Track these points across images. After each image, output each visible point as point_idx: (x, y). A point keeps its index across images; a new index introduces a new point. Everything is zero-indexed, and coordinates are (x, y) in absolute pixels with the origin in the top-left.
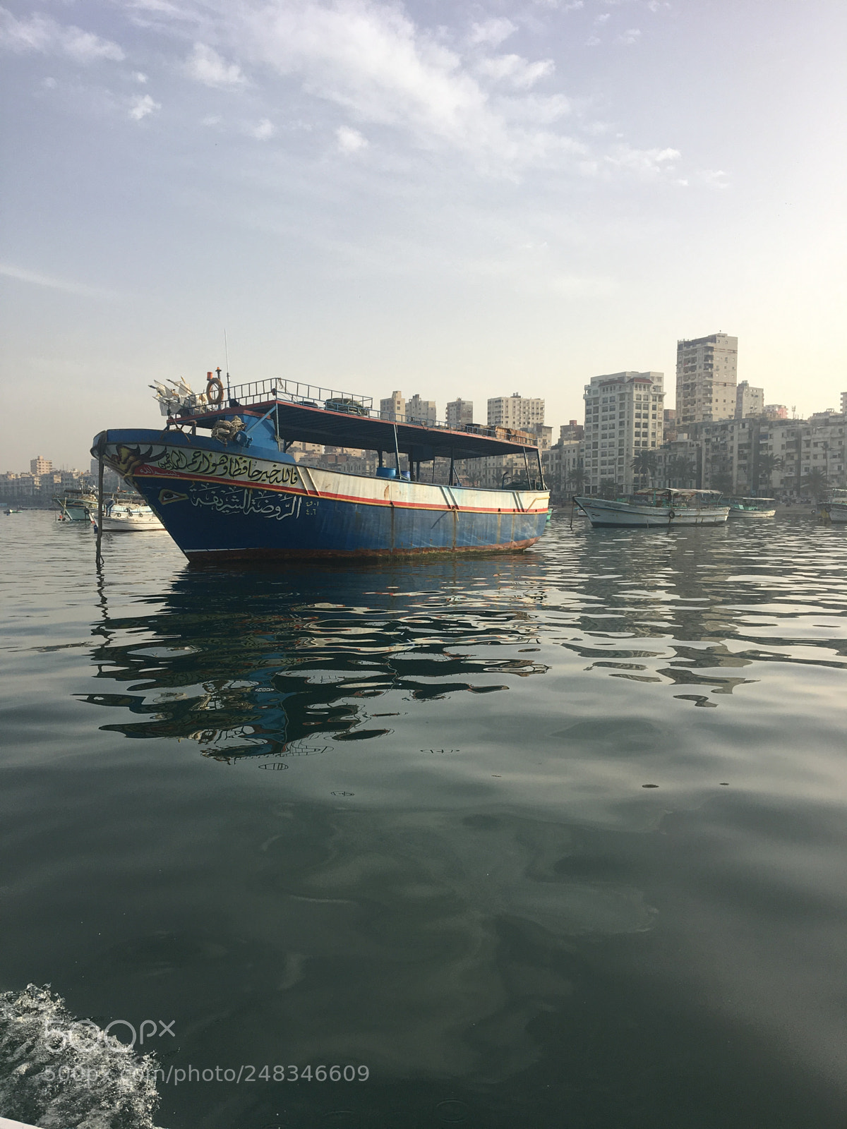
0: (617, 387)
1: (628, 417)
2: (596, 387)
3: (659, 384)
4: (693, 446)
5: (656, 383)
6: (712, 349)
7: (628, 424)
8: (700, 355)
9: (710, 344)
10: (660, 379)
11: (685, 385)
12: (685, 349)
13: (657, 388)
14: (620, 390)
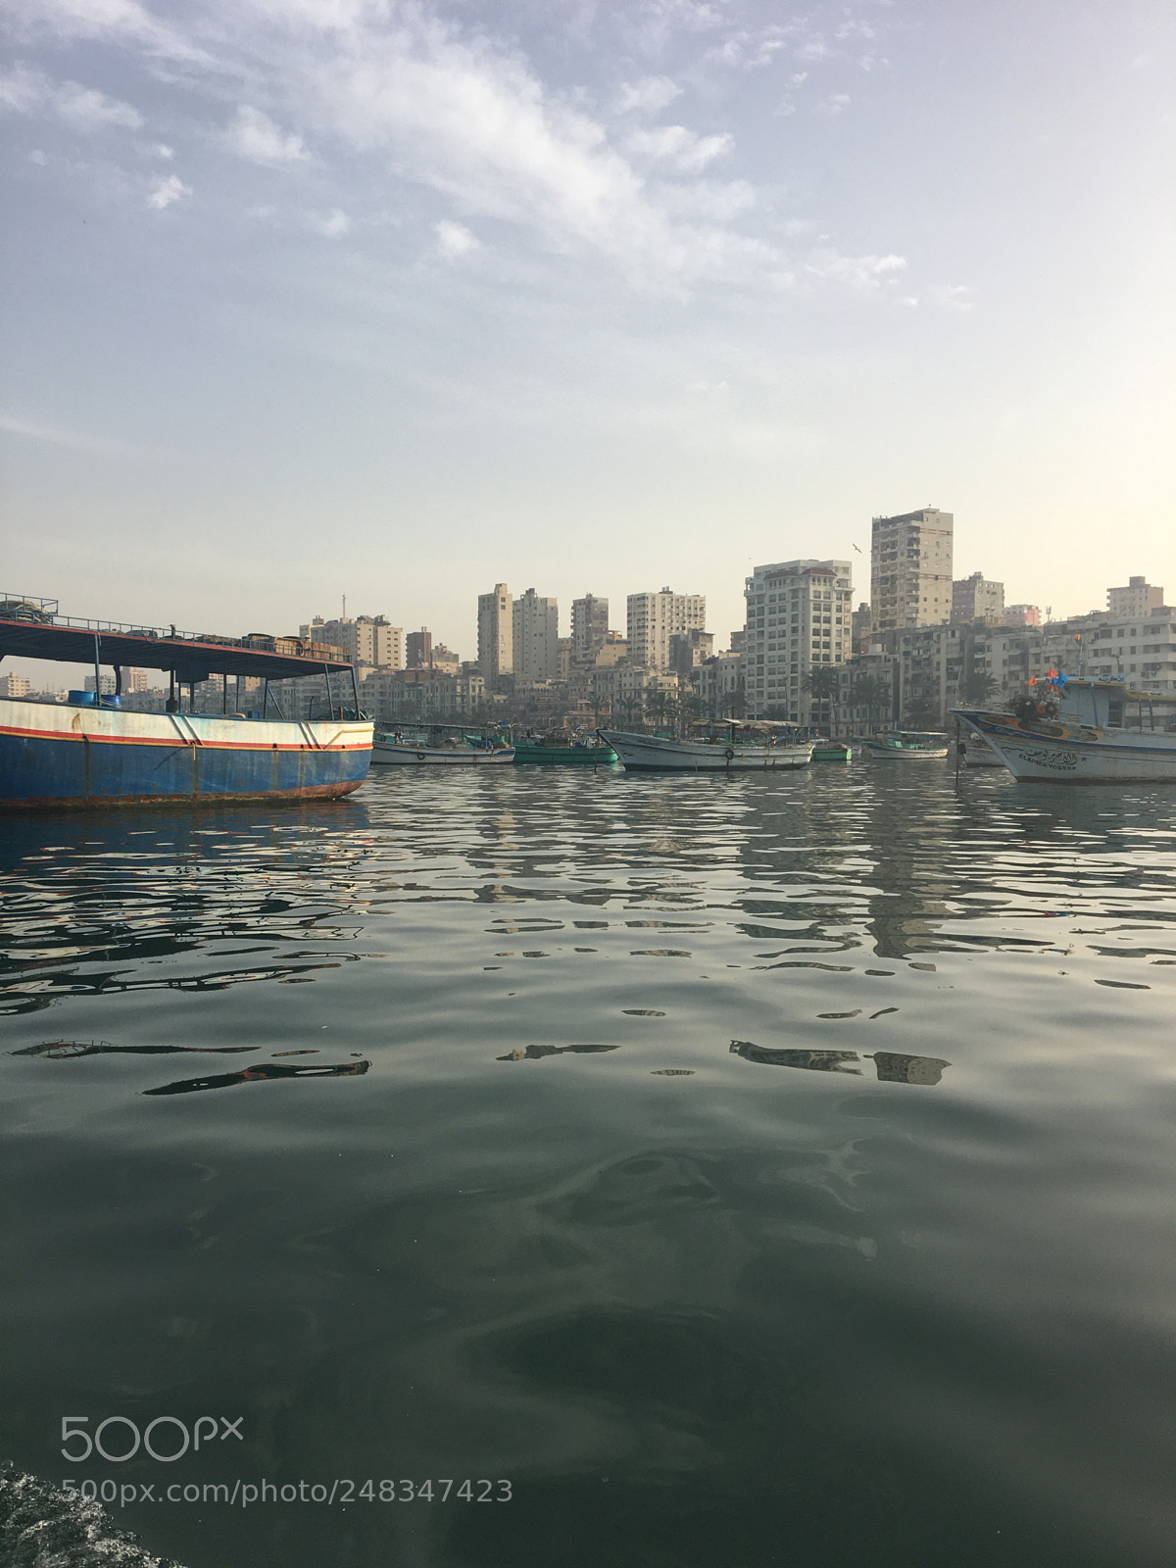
0: (788, 581)
1: (803, 621)
2: (761, 581)
3: (845, 577)
4: (890, 660)
5: (840, 576)
6: (917, 529)
7: (803, 631)
8: (902, 538)
9: (914, 523)
10: (846, 570)
11: (882, 578)
12: (882, 529)
13: (843, 582)
14: (792, 585)
